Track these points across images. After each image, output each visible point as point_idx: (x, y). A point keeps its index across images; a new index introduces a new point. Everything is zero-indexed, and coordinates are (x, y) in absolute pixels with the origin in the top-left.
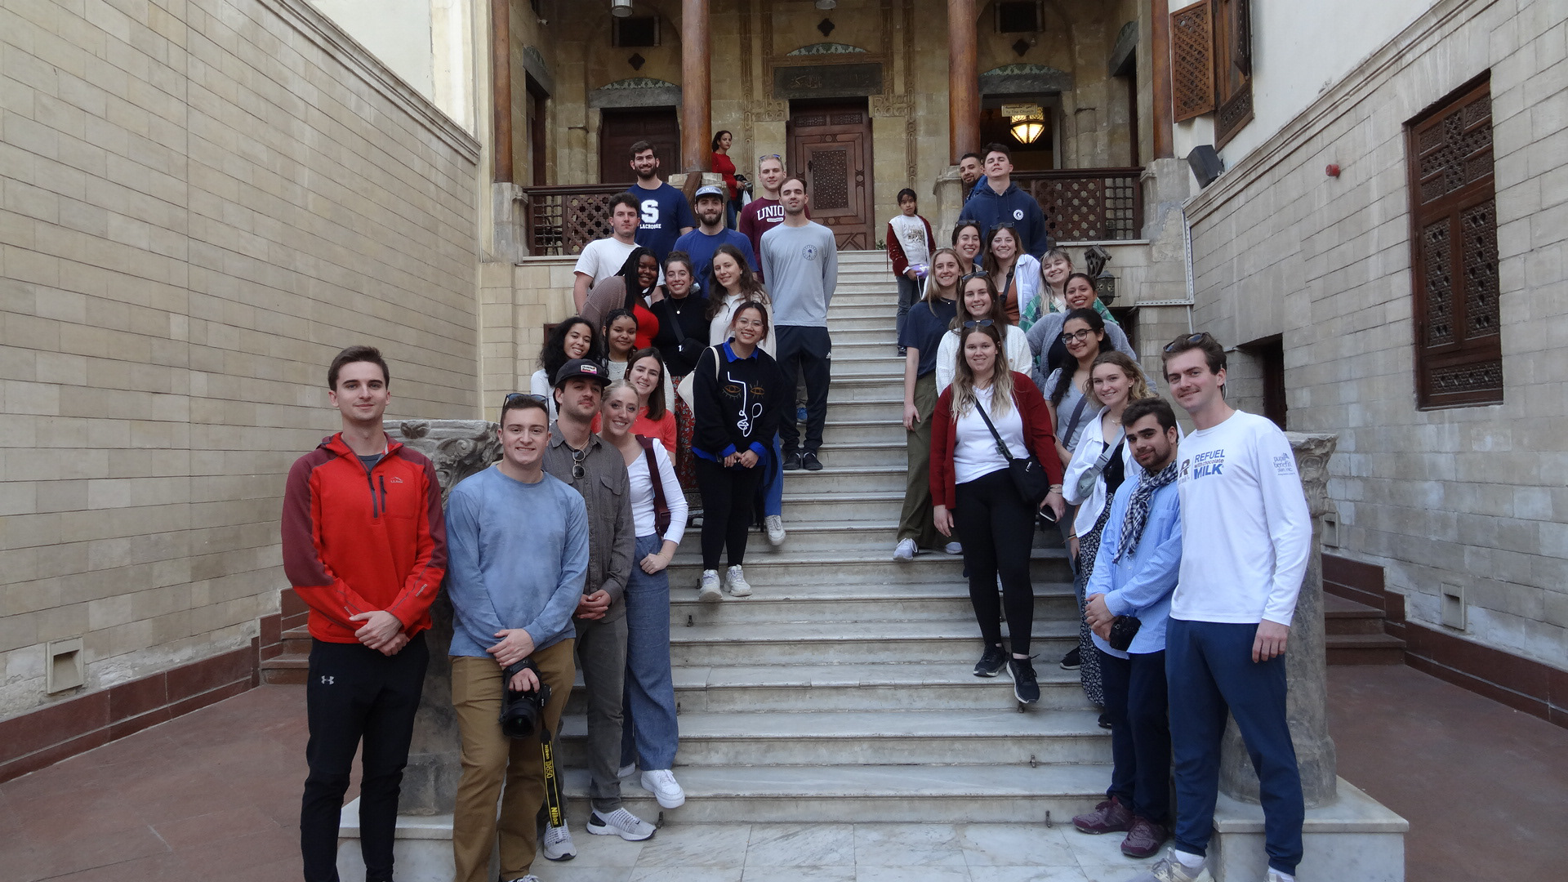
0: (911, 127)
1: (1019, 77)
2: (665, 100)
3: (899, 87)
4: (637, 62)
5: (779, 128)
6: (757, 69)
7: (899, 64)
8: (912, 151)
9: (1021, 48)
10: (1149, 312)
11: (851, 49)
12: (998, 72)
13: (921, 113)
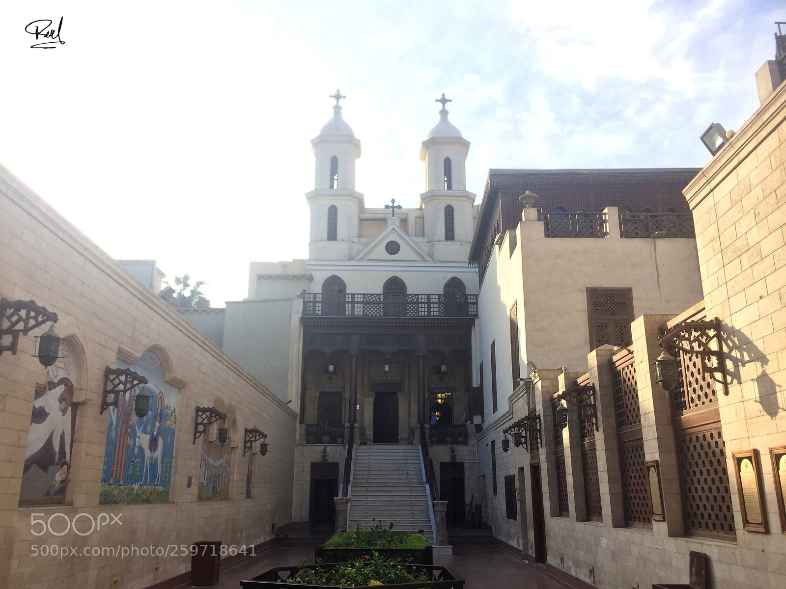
0: (409, 402)
1: (440, 388)
2: (338, 390)
3: (406, 390)
4: (331, 379)
5: (372, 400)
6: (366, 383)
7: (406, 383)
8: (409, 407)
9: (441, 379)
10: (466, 463)
11: (393, 378)
12: (434, 386)
13: (412, 397)
